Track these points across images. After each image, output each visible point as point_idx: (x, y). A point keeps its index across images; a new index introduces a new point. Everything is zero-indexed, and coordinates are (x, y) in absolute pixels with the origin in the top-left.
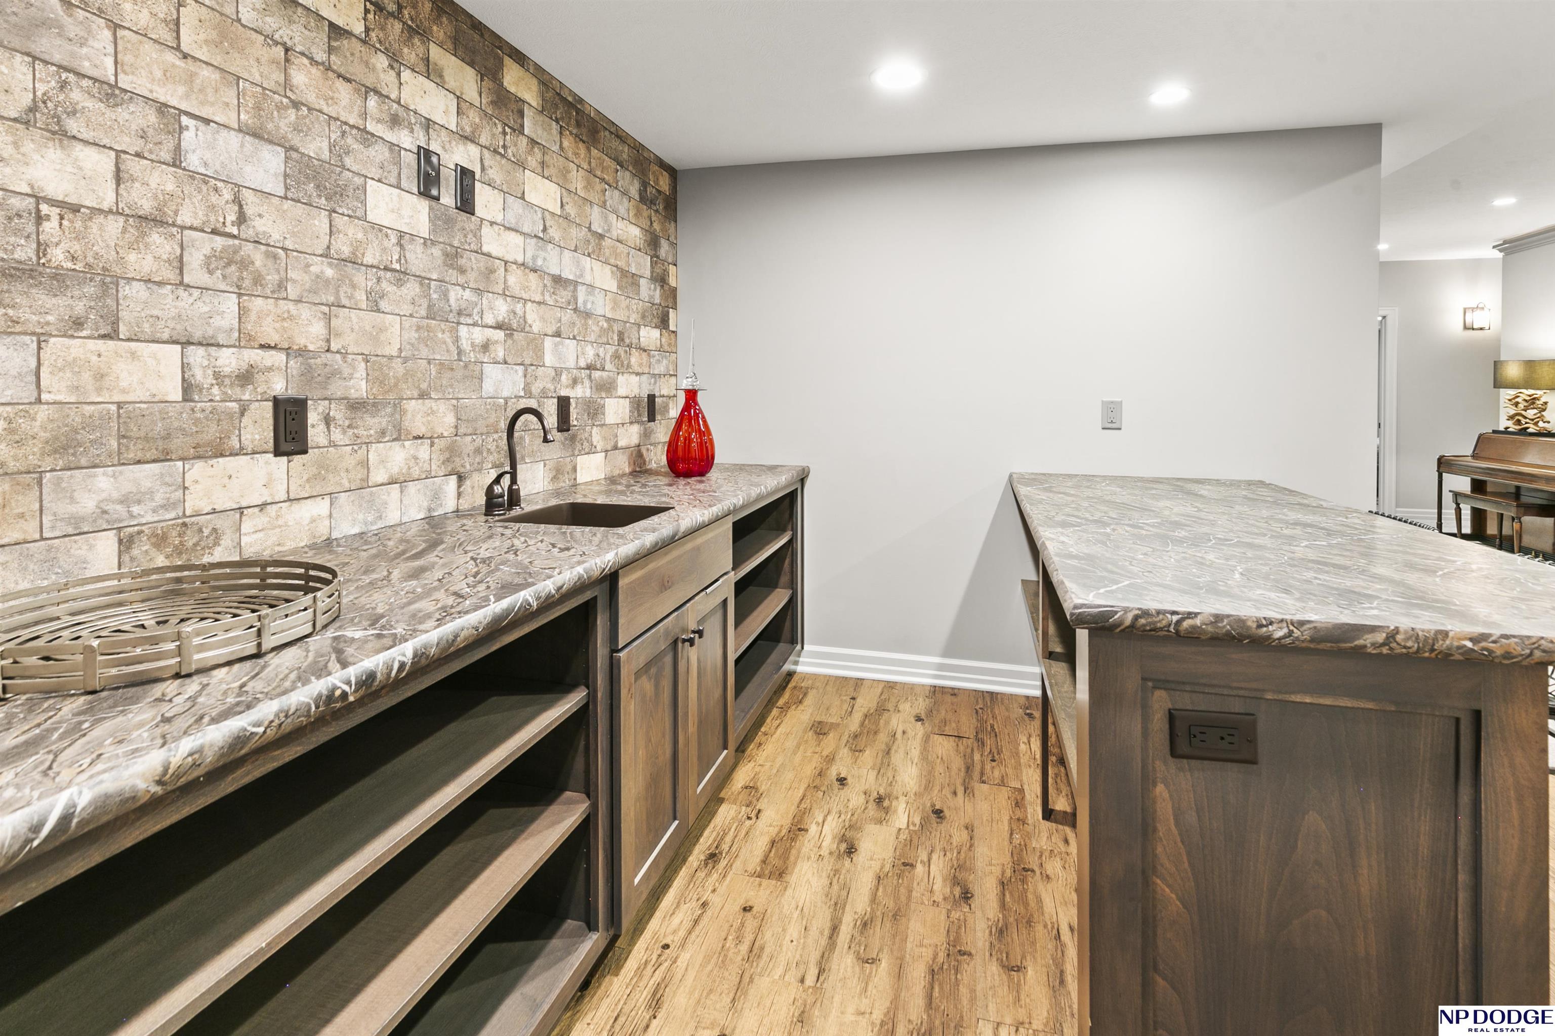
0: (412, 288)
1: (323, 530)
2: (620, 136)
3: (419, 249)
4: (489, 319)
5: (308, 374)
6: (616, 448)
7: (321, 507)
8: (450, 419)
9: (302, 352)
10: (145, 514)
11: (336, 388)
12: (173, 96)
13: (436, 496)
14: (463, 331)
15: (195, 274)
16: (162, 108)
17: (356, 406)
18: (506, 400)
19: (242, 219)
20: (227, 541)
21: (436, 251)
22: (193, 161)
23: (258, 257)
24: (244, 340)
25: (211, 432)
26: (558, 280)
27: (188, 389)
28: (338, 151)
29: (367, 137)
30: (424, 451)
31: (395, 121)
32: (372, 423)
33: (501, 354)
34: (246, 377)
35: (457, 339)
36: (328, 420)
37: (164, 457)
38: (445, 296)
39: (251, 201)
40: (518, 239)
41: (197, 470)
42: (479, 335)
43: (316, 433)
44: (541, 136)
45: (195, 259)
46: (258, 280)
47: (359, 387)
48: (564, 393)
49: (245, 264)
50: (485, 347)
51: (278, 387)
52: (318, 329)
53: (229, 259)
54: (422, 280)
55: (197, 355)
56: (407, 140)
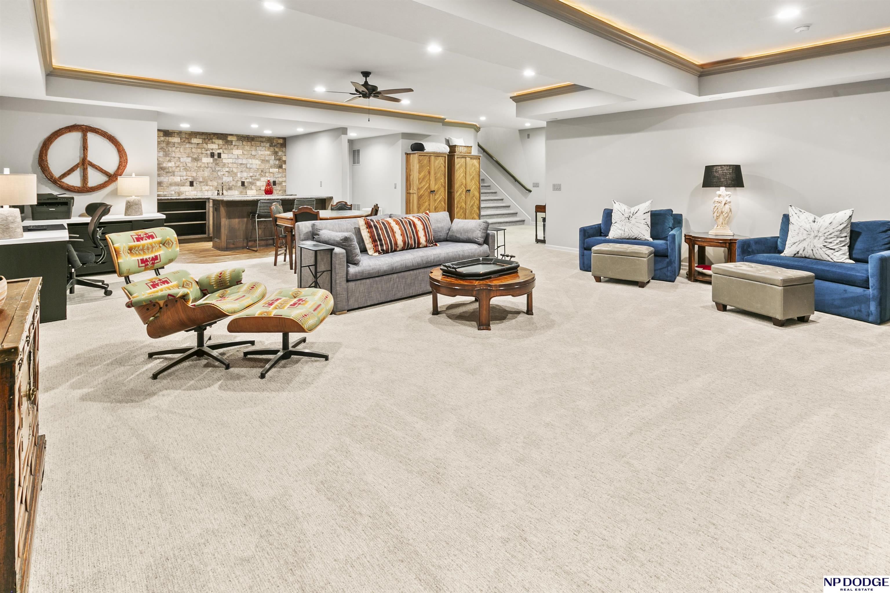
0: (209, 169)
1: (196, 194)
2: (261, 137)
3: (211, 164)
4: (224, 171)
5: (194, 179)
6: (260, 190)
7: (196, 192)
8: (216, 184)
9: (193, 177)
10: (177, 191)
11: (198, 180)
12: (179, 156)
13: (214, 193)
14: (219, 173)
15: (181, 170)
16: (179, 157)
17: (200, 182)
18: (228, 182)
19: (186, 165)
20: (184, 194)
21: (214, 164)
22: (181, 161)
23: (188, 168)
24: (187, 176)
25: (183, 184)
26: (241, 164)
27: (181, 180)
28: (198, 156)
29: (202, 153)
30: (211, 187)
31: (207, 150)
32: (203, 184)
33: (227, 175)
34: (186, 179)
35: (218, 174)
36: (196, 183)
37: (178, 186)
38: (216, 169)
39: (187, 163)
40: (232, 160)
41: (182, 188)
42: (222, 173)
43: (195, 184)
44: (237, 144)
45: (181, 169)
46: (188, 170)
47: (201, 180)
48: (243, 181)
49: (186, 169)
50: (223, 175)
51: (190, 180)
52: (195, 174)
53: (185, 169)
54: (211, 167)
55: (182, 177)
56: (209, 152)
